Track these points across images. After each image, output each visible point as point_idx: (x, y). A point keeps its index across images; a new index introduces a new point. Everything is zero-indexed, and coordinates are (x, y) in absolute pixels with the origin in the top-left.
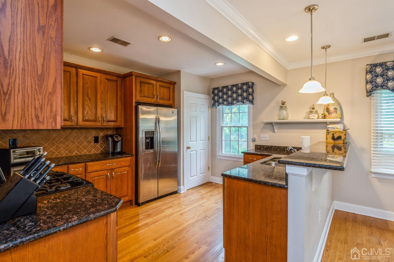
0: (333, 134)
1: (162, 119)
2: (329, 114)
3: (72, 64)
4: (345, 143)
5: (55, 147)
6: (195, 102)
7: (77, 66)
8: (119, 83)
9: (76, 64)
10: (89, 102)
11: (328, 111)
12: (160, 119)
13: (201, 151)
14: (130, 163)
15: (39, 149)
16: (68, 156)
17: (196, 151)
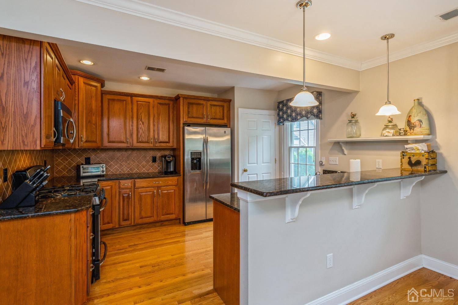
0: (410, 158)
1: (210, 139)
2: (410, 129)
3: (127, 93)
4: (427, 171)
5: (119, 165)
6: (256, 120)
7: (131, 95)
8: (171, 105)
9: (130, 93)
10: (142, 125)
11: (409, 125)
12: (209, 140)
13: (264, 175)
14: (177, 182)
15: (102, 166)
16: (129, 173)
17: (257, 174)
